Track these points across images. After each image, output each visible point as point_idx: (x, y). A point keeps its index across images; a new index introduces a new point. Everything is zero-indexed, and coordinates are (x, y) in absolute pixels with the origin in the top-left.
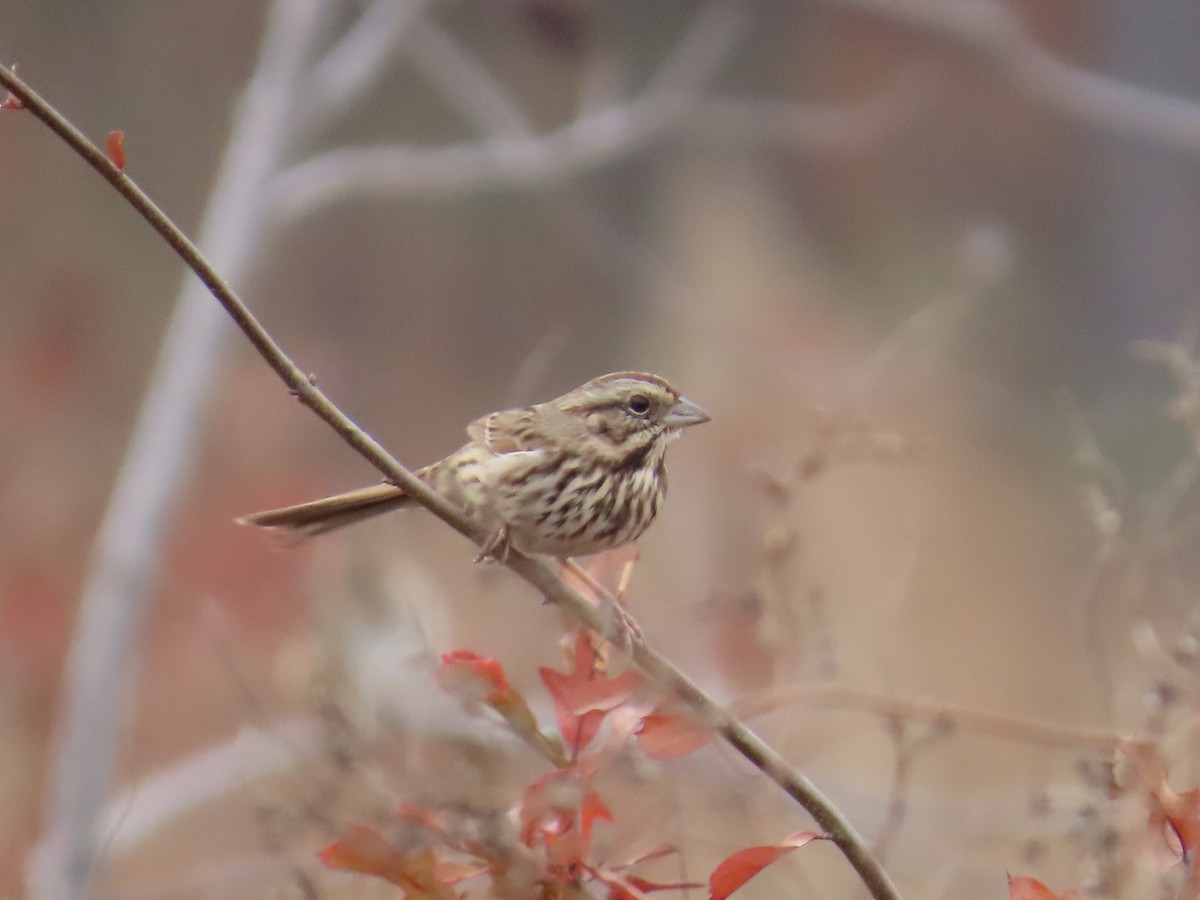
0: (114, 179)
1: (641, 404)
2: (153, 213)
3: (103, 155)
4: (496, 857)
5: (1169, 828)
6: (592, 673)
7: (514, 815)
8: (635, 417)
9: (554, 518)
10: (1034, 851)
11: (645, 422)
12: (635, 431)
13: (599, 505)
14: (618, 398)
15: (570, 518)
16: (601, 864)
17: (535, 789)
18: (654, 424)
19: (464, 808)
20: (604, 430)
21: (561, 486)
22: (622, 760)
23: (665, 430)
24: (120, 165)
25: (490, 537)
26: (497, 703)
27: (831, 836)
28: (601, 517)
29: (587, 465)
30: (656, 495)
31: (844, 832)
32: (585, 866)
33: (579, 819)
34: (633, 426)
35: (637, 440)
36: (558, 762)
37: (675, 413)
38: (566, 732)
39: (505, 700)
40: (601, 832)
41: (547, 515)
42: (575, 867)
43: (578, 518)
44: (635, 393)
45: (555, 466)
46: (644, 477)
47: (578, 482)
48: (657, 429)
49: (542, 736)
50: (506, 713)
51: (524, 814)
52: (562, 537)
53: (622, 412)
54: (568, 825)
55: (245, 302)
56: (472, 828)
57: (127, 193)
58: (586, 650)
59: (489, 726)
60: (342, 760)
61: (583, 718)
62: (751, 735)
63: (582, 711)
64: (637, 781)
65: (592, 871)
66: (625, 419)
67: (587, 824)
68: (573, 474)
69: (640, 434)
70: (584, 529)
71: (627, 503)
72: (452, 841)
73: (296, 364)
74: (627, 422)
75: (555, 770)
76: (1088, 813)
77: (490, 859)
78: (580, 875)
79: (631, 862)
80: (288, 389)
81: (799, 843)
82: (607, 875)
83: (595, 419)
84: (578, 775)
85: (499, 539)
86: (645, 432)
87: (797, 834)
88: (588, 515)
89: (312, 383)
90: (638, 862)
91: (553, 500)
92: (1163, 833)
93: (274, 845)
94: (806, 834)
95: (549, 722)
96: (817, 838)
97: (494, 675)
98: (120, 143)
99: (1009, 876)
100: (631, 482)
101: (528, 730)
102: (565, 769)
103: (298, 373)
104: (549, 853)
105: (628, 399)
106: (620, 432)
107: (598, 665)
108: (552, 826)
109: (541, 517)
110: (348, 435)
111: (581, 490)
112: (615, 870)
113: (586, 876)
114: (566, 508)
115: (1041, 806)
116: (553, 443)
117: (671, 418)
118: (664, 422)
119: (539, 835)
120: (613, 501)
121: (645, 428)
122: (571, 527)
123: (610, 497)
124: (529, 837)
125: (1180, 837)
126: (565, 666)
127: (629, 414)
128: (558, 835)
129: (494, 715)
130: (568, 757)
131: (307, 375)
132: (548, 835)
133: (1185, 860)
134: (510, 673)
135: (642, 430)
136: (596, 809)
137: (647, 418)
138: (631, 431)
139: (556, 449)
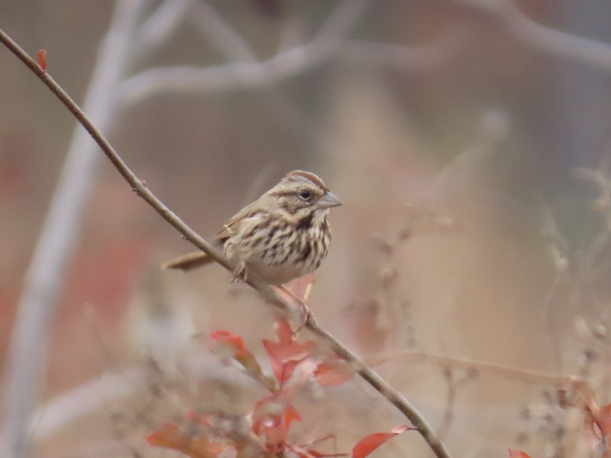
0: (40, 75)
1: (307, 194)
2: (61, 94)
3: (35, 62)
4: (239, 441)
5: (595, 424)
6: (290, 342)
7: (249, 419)
8: (302, 200)
9: (270, 253)
10: (522, 438)
11: (307, 203)
12: (301, 207)
13: (292, 245)
14: (295, 190)
15: (278, 252)
16: (294, 443)
17: (259, 404)
18: (311, 205)
19: (221, 415)
20: (285, 206)
21: (271, 235)
22: (305, 389)
23: (318, 208)
24: (44, 68)
25: (237, 268)
26: (239, 358)
27: (417, 428)
28: (295, 252)
29: (283, 224)
30: (323, 239)
31: (423, 426)
32: (285, 444)
33: (283, 420)
34: (300, 205)
35: (303, 213)
36: (272, 390)
37: (324, 200)
38: (276, 374)
39: (244, 356)
40: (295, 427)
41: (266, 251)
42: (281, 445)
43: (283, 252)
44: (304, 188)
45: (266, 225)
46: (315, 231)
47: (279, 233)
48: (313, 208)
49: (264, 376)
50: (244, 364)
51: (254, 417)
52: (276, 264)
53: (296, 198)
54: (277, 424)
55: (109, 142)
56: (227, 425)
57: (48, 83)
58: (286, 330)
59: (235, 371)
60: (156, 391)
61: (285, 366)
62: (375, 374)
63: (285, 361)
64: (314, 401)
65: (289, 447)
66: (297, 201)
67: (288, 424)
68: (276, 228)
69: (304, 209)
70: (287, 258)
71: (308, 243)
72: (216, 432)
73: (136, 175)
74: (298, 203)
75: (271, 394)
76: (549, 418)
77: (236, 441)
78: (284, 450)
79: (310, 442)
80: (131, 188)
81: (400, 432)
82: (298, 449)
83: (282, 199)
84: (282, 397)
85: (242, 269)
86: (307, 209)
87: (398, 426)
88: (287, 251)
89: (144, 185)
90: (314, 442)
91: (268, 242)
92: (592, 428)
93: (119, 435)
94: (404, 426)
95: (268, 369)
96: (409, 429)
97: (238, 344)
98: (44, 56)
99: (510, 451)
100: (308, 234)
101: (256, 373)
102: (275, 394)
103: (137, 180)
104: (267, 438)
105: (299, 191)
106: (293, 208)
107: (293, 338)
108: (269, 424)
109: (263, 253)
110: (162, 213)
111: (282, 237)
112: (302, 447)
113: (287, 450)
114: (275, 247)
115: (526, 415)
116: (265, 212)
117: (322, 202)
118: (317, 204)
119: (262, 428)
120: (300, 243)
121: (307, 206)
122: (280, 258)
123: (297, 242)
124: (256, 429)
125: (601, 429)
126: (276, 339)
127: (299, 198)
128: (271, 428)
129: (239, 366)
130: (277, 387)
131: (142, 180)
132: (266, 428)
133: (604, 442)
134: (247, 343)
135: (305, 207)
136: (292, 414)
137: (308, 201)
138: (299, 208)
139: (267, 215)
